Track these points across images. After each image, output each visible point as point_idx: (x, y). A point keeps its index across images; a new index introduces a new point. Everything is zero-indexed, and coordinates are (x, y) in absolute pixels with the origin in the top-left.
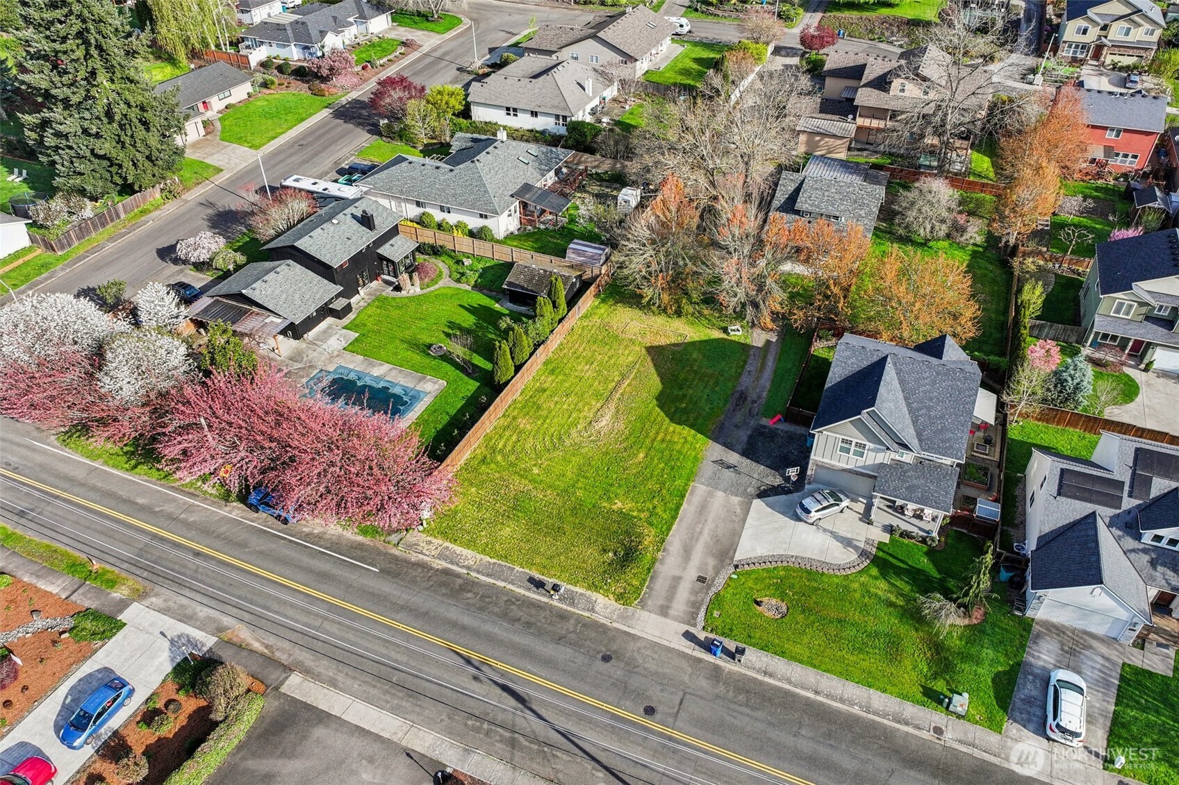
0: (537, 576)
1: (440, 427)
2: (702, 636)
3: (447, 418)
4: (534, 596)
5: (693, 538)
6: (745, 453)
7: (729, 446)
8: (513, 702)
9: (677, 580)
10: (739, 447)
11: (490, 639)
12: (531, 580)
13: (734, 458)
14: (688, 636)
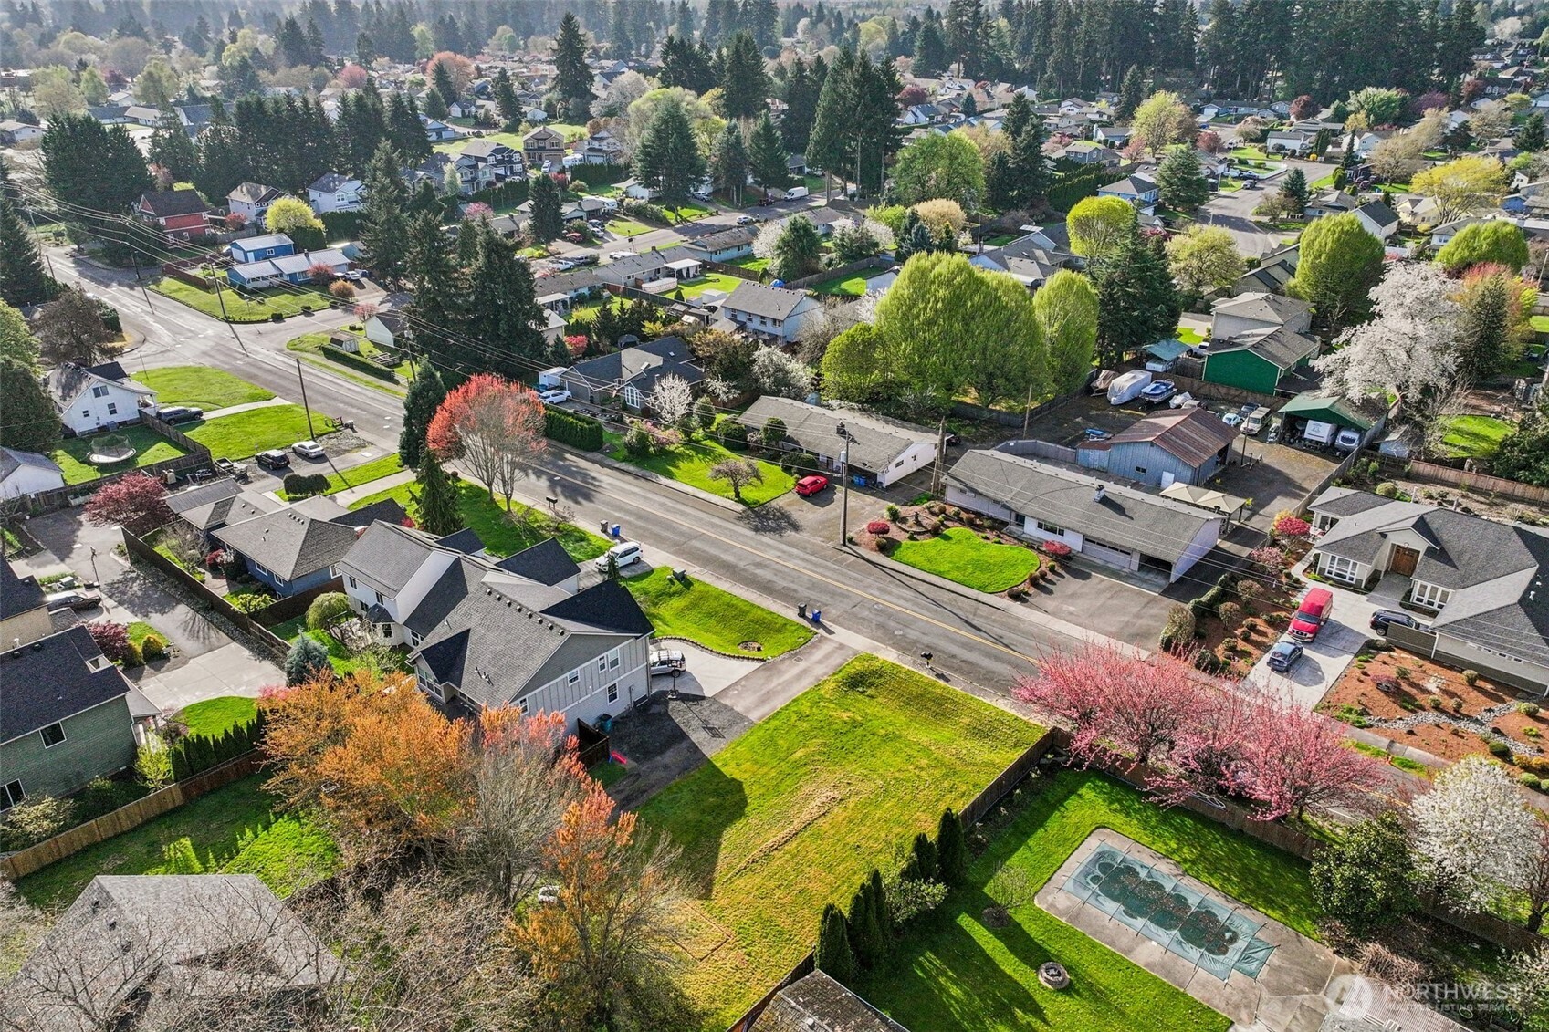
0: (942, 682)
1: (1040, 832)
2: (821, 631)
3: (1031, 842)
4: (947, 673)
5: (790, 683)
6: (683, 736)
7: (694, 749)
8: (974, 623)
9: (820, 662)
10: (684, 745)
11: (988, 655)
12: (947, 680)
13: (698, 737)
14: (831, 632)
